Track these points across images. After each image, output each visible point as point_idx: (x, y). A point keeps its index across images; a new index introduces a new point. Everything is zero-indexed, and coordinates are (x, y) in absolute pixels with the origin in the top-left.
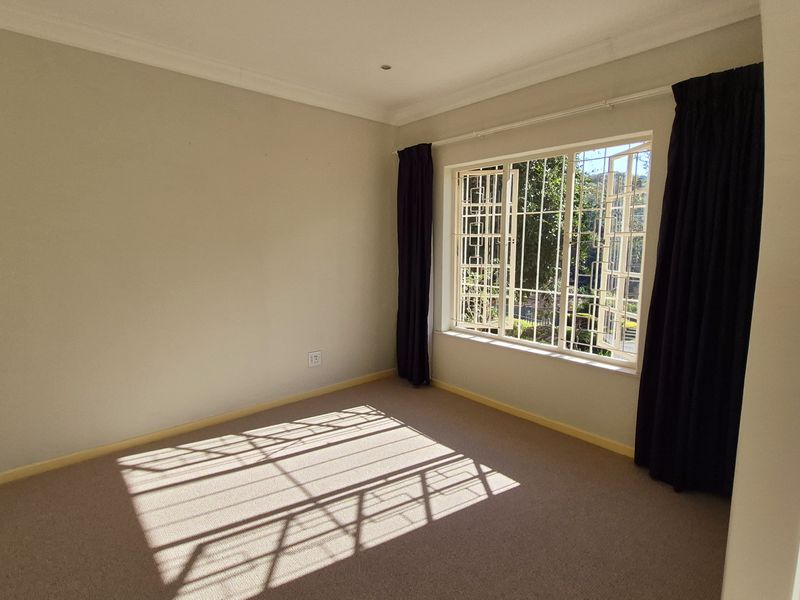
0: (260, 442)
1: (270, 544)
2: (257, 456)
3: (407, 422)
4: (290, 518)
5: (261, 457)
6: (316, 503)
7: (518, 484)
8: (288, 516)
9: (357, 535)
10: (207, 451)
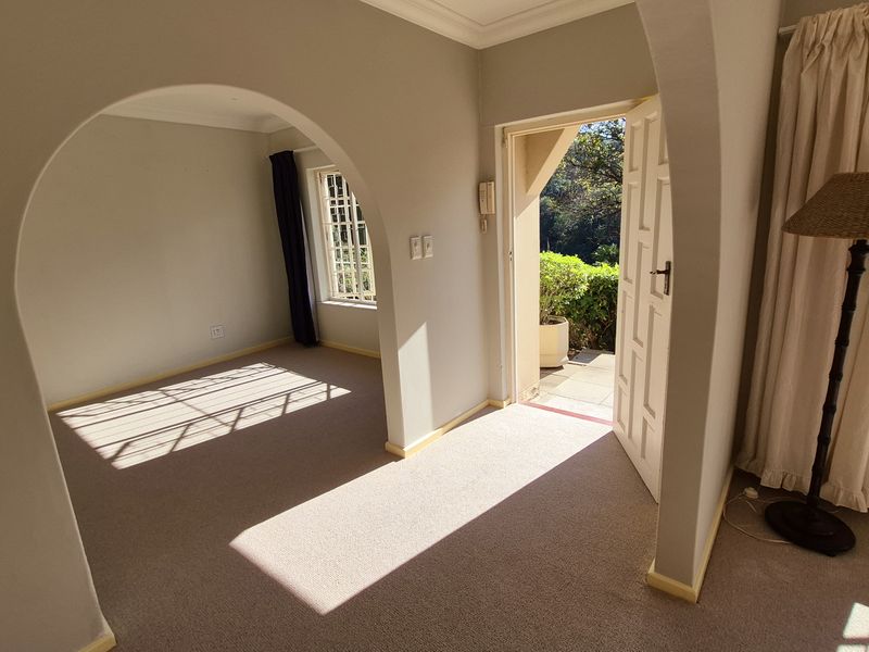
0: (171, 393)
1: (176, 436)
2: (170, 400)
3: (289, 369)
4: (189, 425)
5: (173, 400)
6: (209, 416)
7: (347, 392)
8: (189, 424)
9: (233, 426)
10: (129, 402)
